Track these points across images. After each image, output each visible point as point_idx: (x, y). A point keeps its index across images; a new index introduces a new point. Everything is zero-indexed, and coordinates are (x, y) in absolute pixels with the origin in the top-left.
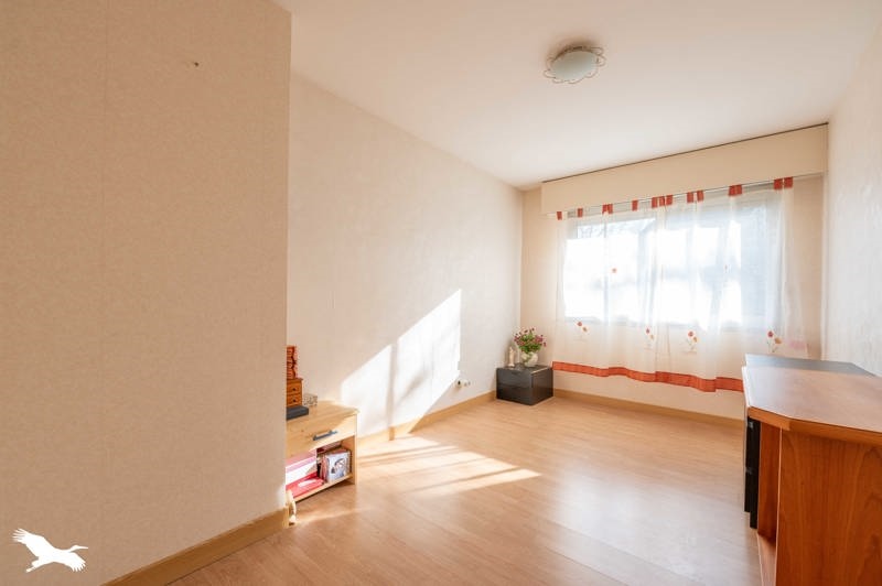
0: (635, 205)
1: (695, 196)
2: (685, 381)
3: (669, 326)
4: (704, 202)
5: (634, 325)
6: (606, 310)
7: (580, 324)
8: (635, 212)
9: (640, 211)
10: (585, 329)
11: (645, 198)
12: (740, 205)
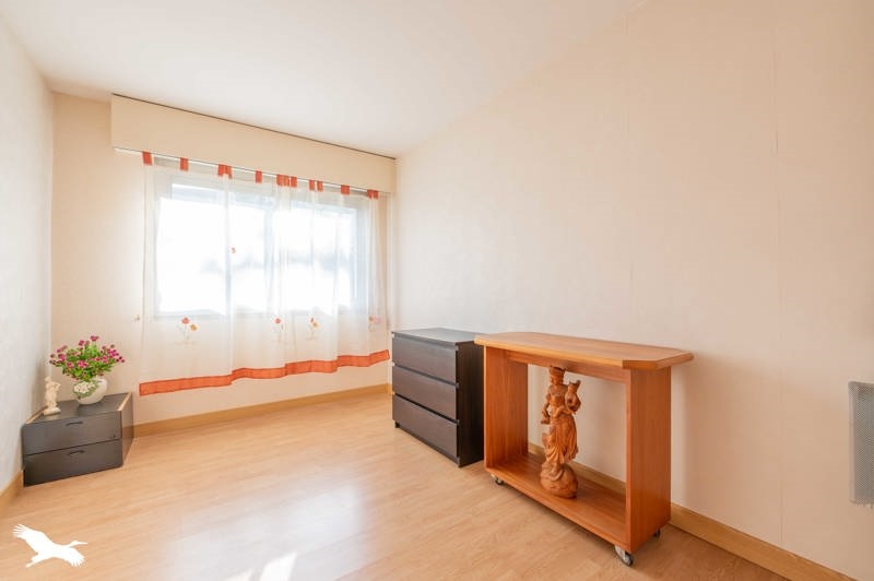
0: (259, 177)
1: (314, 185)
2: (307, 368)
3: (294, 314)
4: (324, 193)
5: (260, 315)
6: (228, 298)
7: (186, 321)
8: (258, 185)
9: (265, 185)
10: (193, 327)
11: (270, 173)
12: (347, 204)
